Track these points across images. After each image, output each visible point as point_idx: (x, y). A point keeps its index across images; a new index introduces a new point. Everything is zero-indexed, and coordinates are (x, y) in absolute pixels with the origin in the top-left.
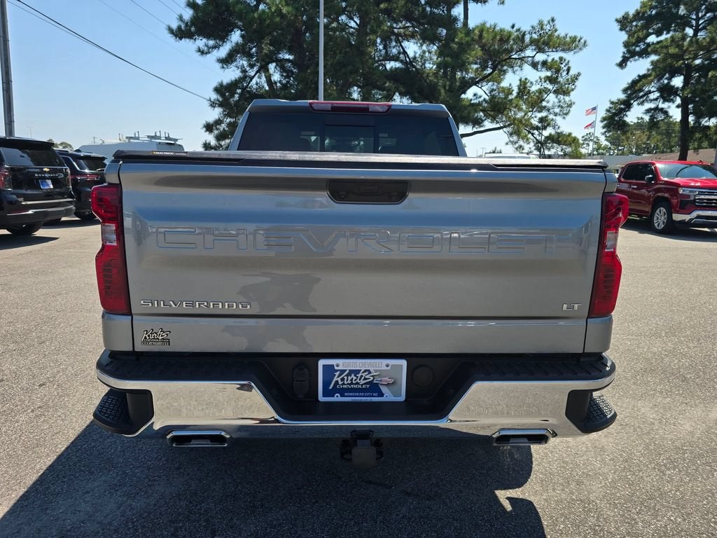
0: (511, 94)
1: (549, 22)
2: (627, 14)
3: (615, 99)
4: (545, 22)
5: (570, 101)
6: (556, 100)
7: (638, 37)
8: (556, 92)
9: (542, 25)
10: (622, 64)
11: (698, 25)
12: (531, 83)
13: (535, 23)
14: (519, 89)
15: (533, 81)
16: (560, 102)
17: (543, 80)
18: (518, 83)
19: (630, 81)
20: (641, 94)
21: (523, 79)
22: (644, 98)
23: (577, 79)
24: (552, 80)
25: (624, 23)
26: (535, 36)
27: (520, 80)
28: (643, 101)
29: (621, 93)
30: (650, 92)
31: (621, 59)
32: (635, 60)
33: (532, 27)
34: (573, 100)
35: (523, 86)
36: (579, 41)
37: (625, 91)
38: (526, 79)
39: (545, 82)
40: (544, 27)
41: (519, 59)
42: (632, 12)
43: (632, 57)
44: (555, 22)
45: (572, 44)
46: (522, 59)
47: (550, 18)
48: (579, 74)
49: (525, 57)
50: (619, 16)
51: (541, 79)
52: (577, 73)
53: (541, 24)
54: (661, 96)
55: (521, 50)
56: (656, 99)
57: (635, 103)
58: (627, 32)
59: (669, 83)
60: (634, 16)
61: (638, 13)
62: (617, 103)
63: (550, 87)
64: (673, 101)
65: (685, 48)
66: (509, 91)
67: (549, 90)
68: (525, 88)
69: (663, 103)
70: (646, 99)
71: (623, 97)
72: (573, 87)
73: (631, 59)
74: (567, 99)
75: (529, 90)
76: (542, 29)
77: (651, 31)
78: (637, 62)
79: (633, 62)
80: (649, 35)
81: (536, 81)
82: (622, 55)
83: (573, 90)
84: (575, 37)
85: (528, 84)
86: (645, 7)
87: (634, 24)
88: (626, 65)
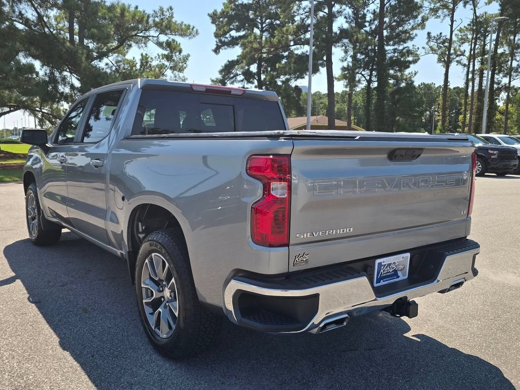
0: (135, 66)
1: (168, 10)
2: (215, 11)
3: (214, 78)
4: (165, 9)
5: (184, 77)
6: (173, 75)
7: (224, 31)
8: (173, 68)
9: (163, 12)
10: (217, 51)
11: (262, 28)
12: (152, 58)
13: (157, 9)
14: (142, 62)
15: (153, 57)
16: (175, 77)
17: (161, 57)
18: (140, 57)
19: (223, 65)
20: (232, 75)
21: (144, 54)
22: (234, 79)
23: (187, 59)
24: (169, 58)
25: (214, 17)
26: (157, 20)
27: (142, 55)
28: (233, 81)
29: (218, 73)
30: (237, 75)
31: (215, 46)
32: (225, 49)
33: (154, 11)
34: (186, 77)
35: (145, 60)
36: (193, 29)
37: (221, 72)
38: (146, 55)
39: (163, 59)
40: (165, 13)
41: (143, 37)
42: (219, 11)
43: (223, 45)
44: (173, 11)
45: (186, 31)
46: (147, 37)
47: (168, 7)
48: (189, 55)
49: (150, 36)
50: (211, 12)
51: (159, 56)
52: (187, 55)
53: (161, 9)
54: (245, 79)
55: (146, 30)
56: (242, 81)
57: (228, 82)
58: (216, 25)
59: (249, 69)
60: (221, 14)
61: (223, 12)
62: (216, 81)
63: (167, 63)
64: (253, 83)
65: (263, 45)
66: (132, 64)
67: (166, 66)
68: (147, 62)
69: (247, 84)
70: (235, 80)
71: (219, 77)
72: (185, 65)
73: (223, 48)
74: (181, 75)
75: (150, 65)
76: (163, 15)
77: (231, 27)
78: (227, 50)
79: (224, 50)
80: (231, 30)
81: (155, 57)
82: (215, 43)
83: (185, 68)
84: (189, 26)
85: (149, 59)
86: (228, 8)
87: (221, 19)
88: (219, 52)
